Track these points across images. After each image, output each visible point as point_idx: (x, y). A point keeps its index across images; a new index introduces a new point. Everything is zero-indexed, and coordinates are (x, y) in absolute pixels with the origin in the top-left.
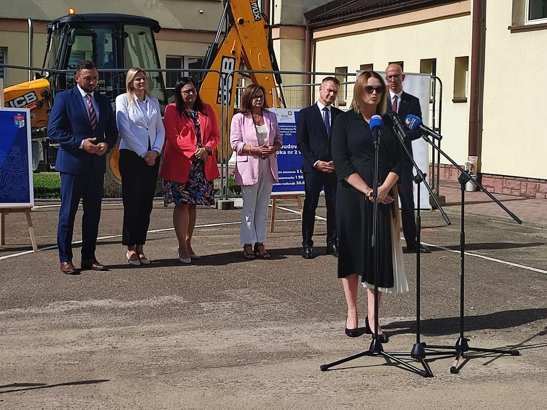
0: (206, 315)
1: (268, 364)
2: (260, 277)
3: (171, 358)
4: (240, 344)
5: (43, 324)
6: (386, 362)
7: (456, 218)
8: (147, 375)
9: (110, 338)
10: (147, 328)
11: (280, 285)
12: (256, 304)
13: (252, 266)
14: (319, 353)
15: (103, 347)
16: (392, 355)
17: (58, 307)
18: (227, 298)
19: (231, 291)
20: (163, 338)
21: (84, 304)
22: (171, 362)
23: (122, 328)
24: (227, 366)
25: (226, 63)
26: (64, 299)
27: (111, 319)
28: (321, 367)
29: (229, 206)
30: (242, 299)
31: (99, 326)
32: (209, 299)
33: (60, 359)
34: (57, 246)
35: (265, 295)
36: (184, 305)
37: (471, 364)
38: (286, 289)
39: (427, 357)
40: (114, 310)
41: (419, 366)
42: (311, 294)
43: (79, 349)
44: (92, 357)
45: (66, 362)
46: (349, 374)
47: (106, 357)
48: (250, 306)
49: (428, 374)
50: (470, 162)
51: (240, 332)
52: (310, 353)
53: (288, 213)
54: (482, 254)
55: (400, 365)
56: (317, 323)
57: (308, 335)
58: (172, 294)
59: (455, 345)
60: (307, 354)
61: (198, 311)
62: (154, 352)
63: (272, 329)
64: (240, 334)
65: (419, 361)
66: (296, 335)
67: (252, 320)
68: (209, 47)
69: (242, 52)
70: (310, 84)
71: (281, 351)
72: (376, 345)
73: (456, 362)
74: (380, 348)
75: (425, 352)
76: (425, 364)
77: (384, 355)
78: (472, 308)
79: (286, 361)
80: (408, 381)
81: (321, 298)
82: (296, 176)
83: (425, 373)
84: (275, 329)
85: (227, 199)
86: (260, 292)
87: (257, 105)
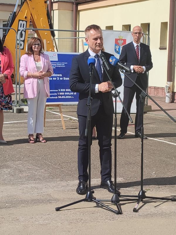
1: (24, 207)
4: (9, 195)
6: (96, 205)
7: (156, 119)
11: (42, 159)
12: (25, 170)
13: (27, 147)
14: (57, 200)
16: (99, 201)
18: (8, 167)
19: (11, 162)
25: (21, 24)
28: (56, 208)
29: (20, 111)
30: (17, 167)
35: (31, 165)
37: (147, 206)
38: (45, 161)
39: (121, 202)
41: (115, 208)
46: (72, 213)
48: (21, 171)
49: (119, 212)
50: (168, 85)
51: (11, 188)
52: (51, 200)
53: (56, 116)
54: (167, 140)
55: (104, 207)
56: (59, 182)
57: (52, 189)
59: (138, 195)
60: (49, 201)
63: (31, 185)
65: (116, 204)
66: (45, 189)
67: (20, 180)
68: (11, 14)
69: (31, 17)
70: (76, 38)
71: (34, 199)
72: (89, 195)
73: (137, 205)
74: (91, 197)
75: (120, 199)
76: (119, 206)
77: (94, 201)
78: (154, 172)
79: (36, 205)
80: (107, 217)
81: (65, 166)
82: (58, 93)
83: (117, 212)
84: (33, 185)
85: (19, 107)
86: (28, 163)
87: (36, 50)
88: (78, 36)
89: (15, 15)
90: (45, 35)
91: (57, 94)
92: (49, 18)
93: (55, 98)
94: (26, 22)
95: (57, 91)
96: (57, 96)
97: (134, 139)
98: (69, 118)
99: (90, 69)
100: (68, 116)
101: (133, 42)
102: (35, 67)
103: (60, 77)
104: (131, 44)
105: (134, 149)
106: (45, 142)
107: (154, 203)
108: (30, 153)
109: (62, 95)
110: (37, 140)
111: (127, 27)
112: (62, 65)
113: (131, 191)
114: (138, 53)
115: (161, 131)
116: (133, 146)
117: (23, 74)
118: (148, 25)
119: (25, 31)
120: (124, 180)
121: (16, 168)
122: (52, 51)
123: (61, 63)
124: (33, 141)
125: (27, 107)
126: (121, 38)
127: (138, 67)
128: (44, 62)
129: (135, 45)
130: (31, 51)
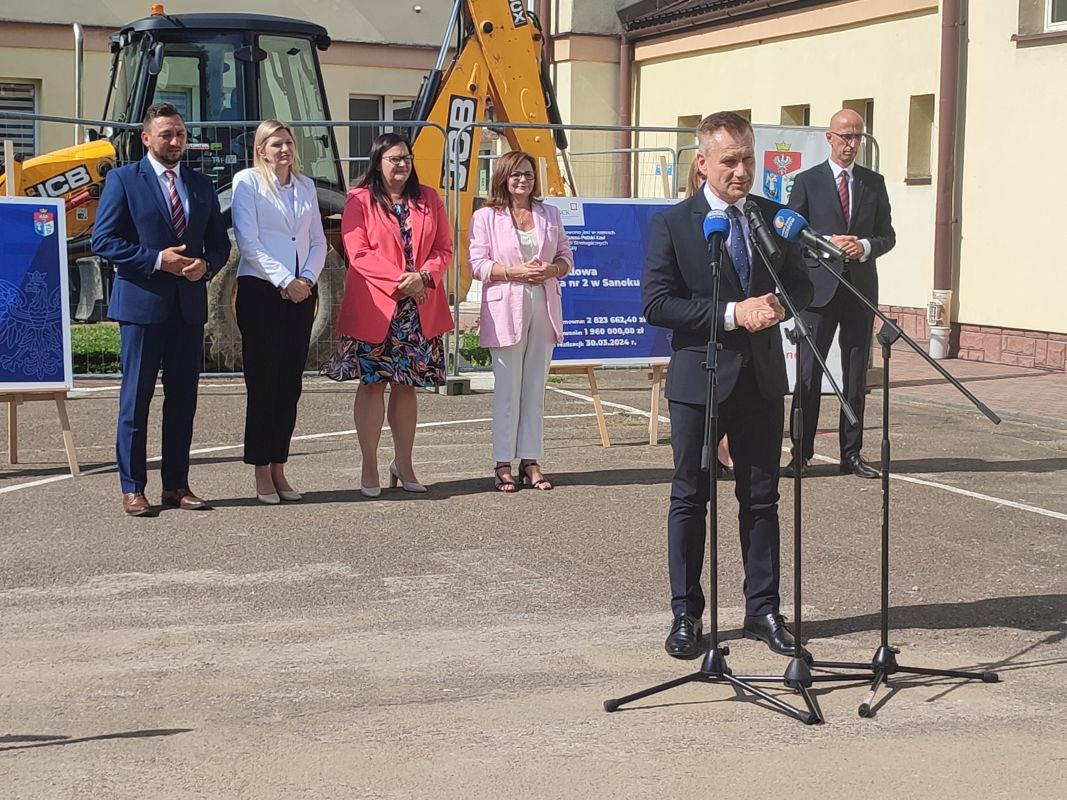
0: (392, 601)
1: (502, 697)
2: (506, 528)
3: (316, 685)
4: (452, 659)
5: (75, 618)
6: (735, 694)
7: (903, 412)
8: (266, 720)
9: (201, 645)
10: (276, 626)
11: (543, 543)
12: (492, 579)
13: (494, 505)
14: (606, 677)
15: (185, 664)
16: (744, 681)
17: (107, 585)
18: (437, 568)
19: (445, 554)
20: (305, 646)
21: (158, 579)
22: (314, 693)
23: (226, 625)
24: (422, 702)
25: (458, 109)
26: (120, 569)
27: (207, 608)
28: (606, 703)
29: (460, 388)
30: (466, 569)
31: (182, 622)
32: (401, 570)
33: (99, 687)
34: (117, 466)
35: (511, 563)
36: (353, 582)
37: (903, 697)
38: (553, 550)
39: (816, 686)
40: (214, 591)
41: (798, 703)
42: (602, 560)
43: (138, 667)
44: (162, 683)
45: (111, 693)
46: (659, 718)
47: (189, 683)
48: (481, 583)
49: (814, 718)
50: (936, 301)
51: (454, 635)
52: (586, 675)
53: (576, 402)
54: (947, 481)
55: (762, 701)
56: (608, 618)
57: (587, 641)
58: (330, 560)
59: (871, 662)
60: (581, 678)
61: (377, 593)
62: (282, 673)
63: (518, 628)
64: (455, 639)
65: (799, 691)
66: (563, 640)
67: (480, 612)
68: (425, 78)
69: (489, 87)
70: (629, 150)
71: (532, 672)
72: (713, 661)
73: (872, 695)
74: (721, 666)
75: (813, 675)
76: (811, 698)
77: (730, 680)
78: (916, 588)
79: (539, 692)
80: (774, 732)
81: (620, 567)
82: (586, 330)
83: (808, 717)
84: (525, 628)
85: (456, 375)
86: (502, 556)
87: (519, 191)
88: (637, 145)
89: (438, 82)
90: (535, 140)
91: (580, 333)
92: (548, 89)
93: (574, 345)
94: (475, 101)
95: (582, 322)
96: (583, 338)
97: (838, 479)
98: (618, 409)
99: (713, 251)
100: (613, 405)
101: (831, 162)
102: (518, 246)
103: (590, 278)
104: (823, 170)
105: (841, 510)
106: (547, 489)
107: (923, 687)
108: (503, 525)
109: (596, 337)
110: (522, 482)
111: (799, 114)
112: (599, 238)
113: (845, 649)
114: (845, 196)
115: (924, 452)
116: (837, 499)
117: (479, 270)
118: (868, 105)
119: (471, 133)
120: (819, 613)
121: (464, 572)
122: (557, 195)
123: (593, 233)
124: (509, 483)
125: (492, 373)
126: (784, 148)
127: (844, 240)
128: (546, 232)
129: (837, 170)
130: (502, 196)
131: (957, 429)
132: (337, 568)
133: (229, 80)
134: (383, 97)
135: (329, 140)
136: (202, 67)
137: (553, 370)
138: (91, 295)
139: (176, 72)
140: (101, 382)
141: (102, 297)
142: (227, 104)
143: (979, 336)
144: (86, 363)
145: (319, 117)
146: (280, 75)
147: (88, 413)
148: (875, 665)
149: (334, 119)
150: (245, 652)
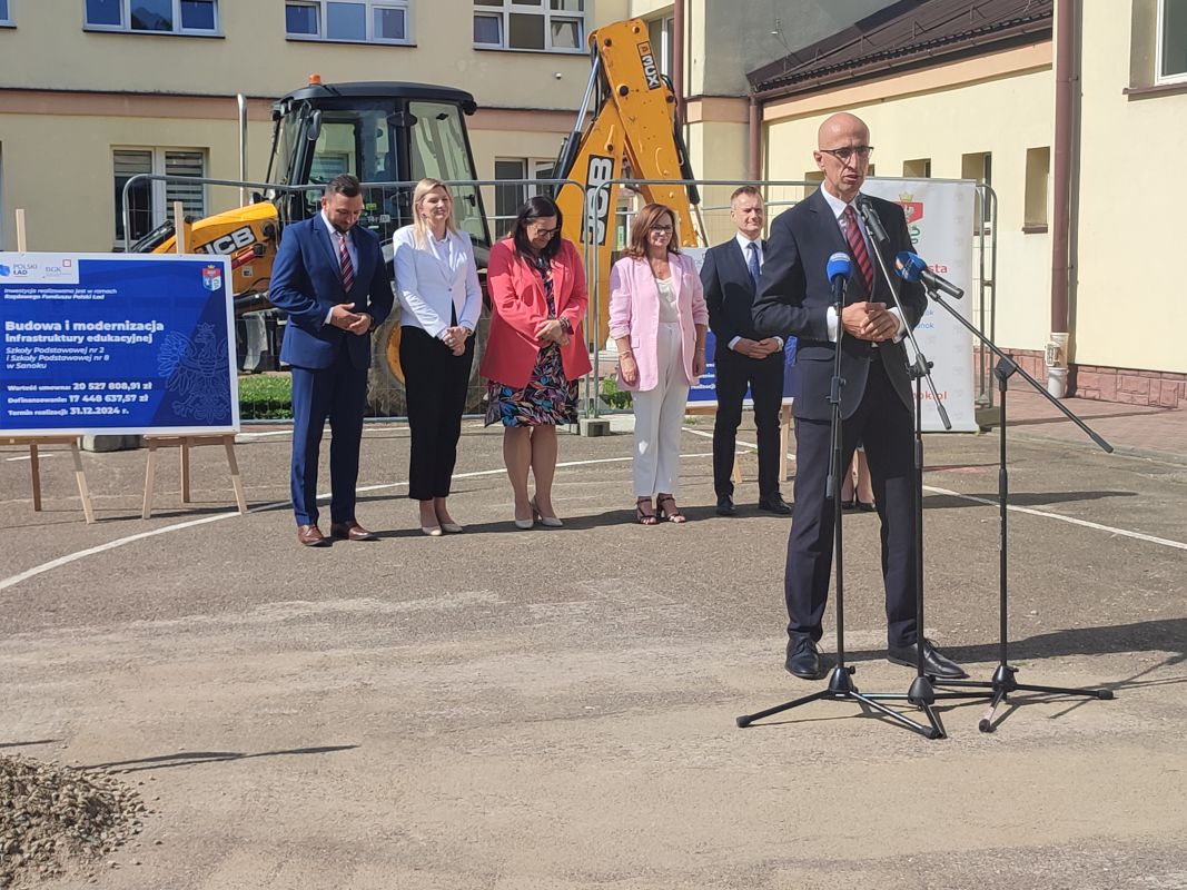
0: (537, 626)
1: (641, 714)
2: (643, 558)
3: (466, 703)
4: (593, 679)
5: (243, 643)
6: (861, 711)
7: (1024, 449)
8: (420, 734)
9: (360, 667)
10: (430, 649)
11: (678, 572)
12: (631, 605)
14: (739, 695)
15: (345, 684)
16: (870, 698)
17: (272, 613)
18: (579, 596)
19: (587, 582)
20: (456, 667)
21: (321, 606)
22: (465, 710)
23: (383, 649)
24: (565, 719)
25: (597, 168)
26: (285, 598)
27: (365, 633)
28: (737, 719)
29: (599, 430)
30: (606, 596)
31: (343, 645)
32: (546, 597)
33: (265, 706)
35: (649, 590)
36: (500, 609)
37: (1022, 713)
38: (688, 578)
39: (938, 703)
40: (373, 618)
41: (921, 719)
43: (302, 687)
44: (323, 702)
45: (276, 711)
46: (788, 733)
47: (349, 702)
48: (619, 609)
49: (937, 733)
50: (1054, 343)
51: (596, 657)
52: (719, 694)
55: (888, 718)
56: (740, 641)
57: (720, 662)
58: (479, 589)
59: (991, 681)
60: (715, 697)
62: (435, 693)
63: (655, 651)
64: (596, 660)
65: (922, 708)
66: (698, 661)
67: (619, 636)
68: (565, 139)
69: (625, 148)
71: (668, 691)
72: (840, 681)
73: (991, 712)
74: (847, 685)
75: (935, 693)
76: (934, 715)
77: (857, 698)
78: (1034, 612)
79: (675, 710)
80: (898, 746)
81: (751, 595)
83: (930, 732)
84: (662, 651)
85: (596, 417)
86: (640, 584)
87: (658, 243)
89: (577, 143)
92: (681, 149)
93: (707, 387)
97: (960, 511)
98: (750, 448)
100: (745, 444)
102: (656, 294)
105: (963, 540)
106: (682, 522)
108: (641, 555)
111: (921, 168)
115: (1042, 485)
116: (959, 530)
118: (986, 158)
119: (609, 190)
120: (942, 635)
121: (605, 599)
122: (691, 246)
124: (650, 517)
125: (632, 415)
126: (907, 200)
128: (682, 280)
131: (1075, 463)
132: (487, 596)
133: (382, 145)
134: (527, 159)
135: (475, 199)
136: (357, 133)
137: (688, 411)
138: (257, 347)
139: (334, 139)
140: (266, 427)
141: (266, 349)
142: (381, 168)
143: (1096, 376)
144: (252, 410)
145: (465, 177)
146: (430, 139)
147: (255, 456)
148: (994, 684)
149: (480, 180)
150: (401, 673)
